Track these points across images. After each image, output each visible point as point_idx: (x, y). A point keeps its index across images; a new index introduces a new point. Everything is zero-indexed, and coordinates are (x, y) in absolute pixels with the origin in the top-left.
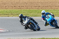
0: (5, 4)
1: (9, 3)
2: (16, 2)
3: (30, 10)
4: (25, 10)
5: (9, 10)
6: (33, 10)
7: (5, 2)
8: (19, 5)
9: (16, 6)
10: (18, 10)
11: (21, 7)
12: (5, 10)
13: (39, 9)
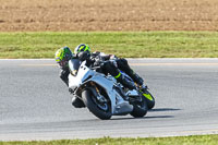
13: (90, 30)
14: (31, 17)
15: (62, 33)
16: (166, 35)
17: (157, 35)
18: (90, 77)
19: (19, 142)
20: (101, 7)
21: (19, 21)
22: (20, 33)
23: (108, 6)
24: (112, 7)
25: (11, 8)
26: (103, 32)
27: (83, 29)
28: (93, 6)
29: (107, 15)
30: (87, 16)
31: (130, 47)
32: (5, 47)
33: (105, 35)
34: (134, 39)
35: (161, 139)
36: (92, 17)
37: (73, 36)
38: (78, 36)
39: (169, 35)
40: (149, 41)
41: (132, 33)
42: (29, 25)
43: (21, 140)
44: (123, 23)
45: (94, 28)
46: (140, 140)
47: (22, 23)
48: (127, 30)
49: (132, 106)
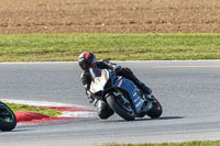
0: (94, 12)
1: (110, 10)
2: (136, 5)
3: (189, 34)
4: (171, 34)
5: (109, 35)
6: (198, 34)
7: (97, 4)
8: (146, 18)
9: (136, 20)
10: (145, 35)
11: (157, 23)
12: (96, 35)
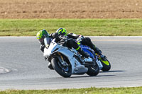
13: (83, 18)
14: (44, 9)
15: (64, 20)
16: (131, 21)
17: (125, 21)
18: (57, 49)
19: (36, 91)
20: (90, 3)
21: (36, 12)
22: (37, 19)
23: (94, 2)
24: (96, 3)
25: (31, 3)
26: (91, 19)
27: (78, 17)
28: (84, 2)
29: (94, 8)
30: (80, 9)
31: (108, 29)
32: (26, 29)
33: (92, 21)
34: (111, 23)
35: (128, 88)
36: (83, 10)
37: (71, 22)
38: (74, 22)
39: (133, 21)
40: (121, 25)
41: (110, 19)
42: (42, 14)
43: (37, 89)
44: (103, 13)
45: (85, 16)
46: (115, 89)
47: (38, 13)
48: (107, 18)
49: (87, 69)
